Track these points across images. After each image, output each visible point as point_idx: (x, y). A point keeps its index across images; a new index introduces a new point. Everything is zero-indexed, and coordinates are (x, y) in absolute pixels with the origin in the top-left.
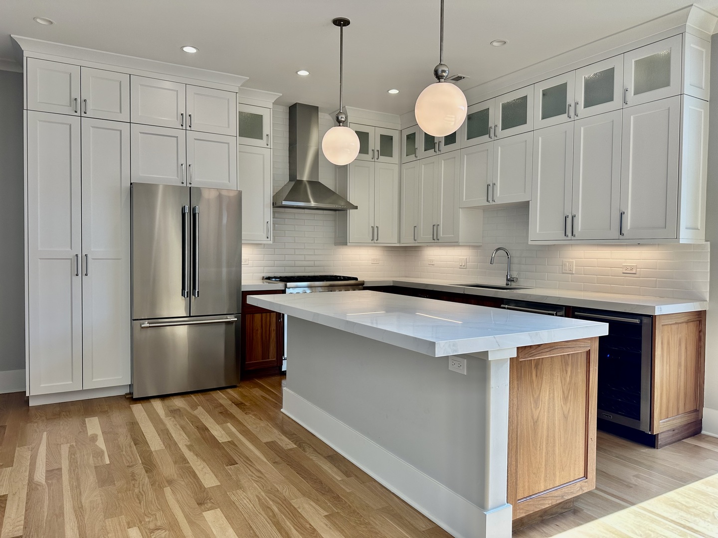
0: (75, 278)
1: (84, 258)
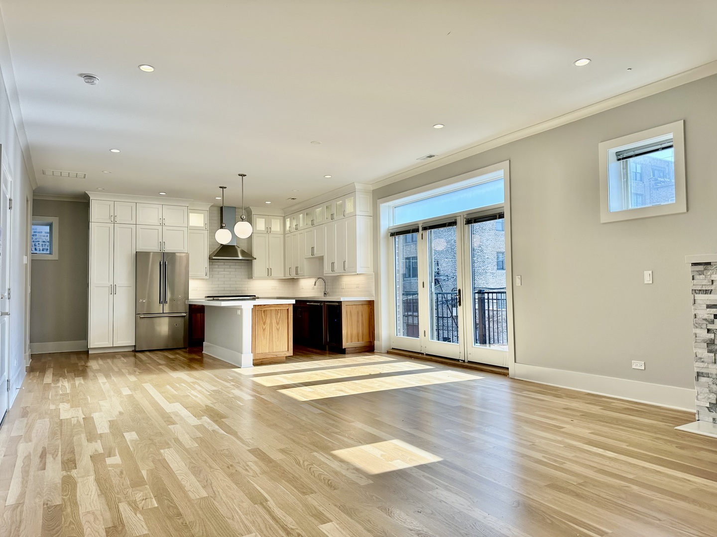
0: (110, 295)
1: (115, 286)
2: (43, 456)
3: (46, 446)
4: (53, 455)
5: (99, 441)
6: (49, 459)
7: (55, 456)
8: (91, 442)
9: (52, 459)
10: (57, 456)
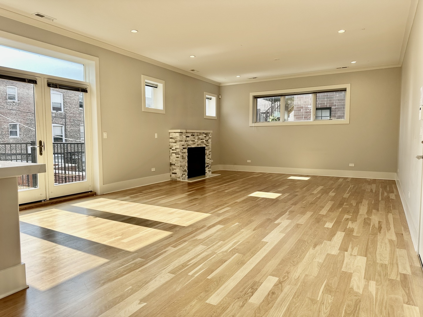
2: (380, 228)
3: (378, 233)
4: (375, 227)
5: (348, 227)
6: (377, 226)
7: (374, 226)
8: (352, 228)
9: (376, 225)
10: (373, 226)
